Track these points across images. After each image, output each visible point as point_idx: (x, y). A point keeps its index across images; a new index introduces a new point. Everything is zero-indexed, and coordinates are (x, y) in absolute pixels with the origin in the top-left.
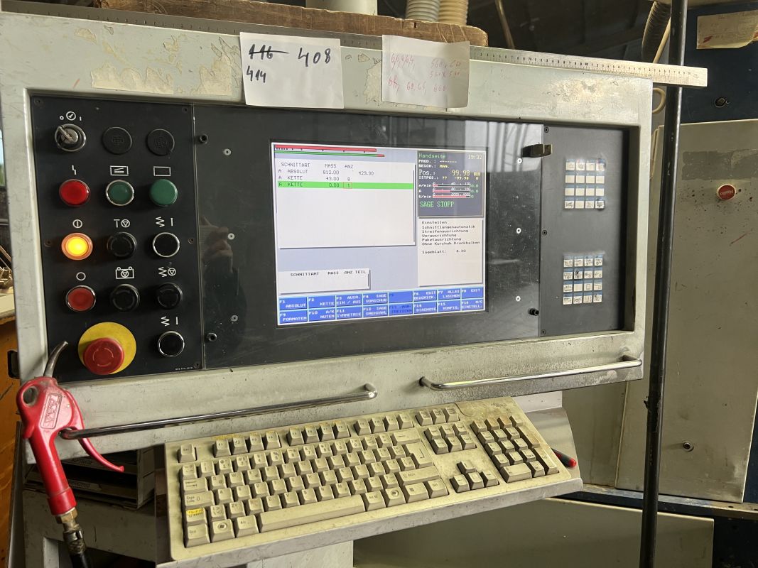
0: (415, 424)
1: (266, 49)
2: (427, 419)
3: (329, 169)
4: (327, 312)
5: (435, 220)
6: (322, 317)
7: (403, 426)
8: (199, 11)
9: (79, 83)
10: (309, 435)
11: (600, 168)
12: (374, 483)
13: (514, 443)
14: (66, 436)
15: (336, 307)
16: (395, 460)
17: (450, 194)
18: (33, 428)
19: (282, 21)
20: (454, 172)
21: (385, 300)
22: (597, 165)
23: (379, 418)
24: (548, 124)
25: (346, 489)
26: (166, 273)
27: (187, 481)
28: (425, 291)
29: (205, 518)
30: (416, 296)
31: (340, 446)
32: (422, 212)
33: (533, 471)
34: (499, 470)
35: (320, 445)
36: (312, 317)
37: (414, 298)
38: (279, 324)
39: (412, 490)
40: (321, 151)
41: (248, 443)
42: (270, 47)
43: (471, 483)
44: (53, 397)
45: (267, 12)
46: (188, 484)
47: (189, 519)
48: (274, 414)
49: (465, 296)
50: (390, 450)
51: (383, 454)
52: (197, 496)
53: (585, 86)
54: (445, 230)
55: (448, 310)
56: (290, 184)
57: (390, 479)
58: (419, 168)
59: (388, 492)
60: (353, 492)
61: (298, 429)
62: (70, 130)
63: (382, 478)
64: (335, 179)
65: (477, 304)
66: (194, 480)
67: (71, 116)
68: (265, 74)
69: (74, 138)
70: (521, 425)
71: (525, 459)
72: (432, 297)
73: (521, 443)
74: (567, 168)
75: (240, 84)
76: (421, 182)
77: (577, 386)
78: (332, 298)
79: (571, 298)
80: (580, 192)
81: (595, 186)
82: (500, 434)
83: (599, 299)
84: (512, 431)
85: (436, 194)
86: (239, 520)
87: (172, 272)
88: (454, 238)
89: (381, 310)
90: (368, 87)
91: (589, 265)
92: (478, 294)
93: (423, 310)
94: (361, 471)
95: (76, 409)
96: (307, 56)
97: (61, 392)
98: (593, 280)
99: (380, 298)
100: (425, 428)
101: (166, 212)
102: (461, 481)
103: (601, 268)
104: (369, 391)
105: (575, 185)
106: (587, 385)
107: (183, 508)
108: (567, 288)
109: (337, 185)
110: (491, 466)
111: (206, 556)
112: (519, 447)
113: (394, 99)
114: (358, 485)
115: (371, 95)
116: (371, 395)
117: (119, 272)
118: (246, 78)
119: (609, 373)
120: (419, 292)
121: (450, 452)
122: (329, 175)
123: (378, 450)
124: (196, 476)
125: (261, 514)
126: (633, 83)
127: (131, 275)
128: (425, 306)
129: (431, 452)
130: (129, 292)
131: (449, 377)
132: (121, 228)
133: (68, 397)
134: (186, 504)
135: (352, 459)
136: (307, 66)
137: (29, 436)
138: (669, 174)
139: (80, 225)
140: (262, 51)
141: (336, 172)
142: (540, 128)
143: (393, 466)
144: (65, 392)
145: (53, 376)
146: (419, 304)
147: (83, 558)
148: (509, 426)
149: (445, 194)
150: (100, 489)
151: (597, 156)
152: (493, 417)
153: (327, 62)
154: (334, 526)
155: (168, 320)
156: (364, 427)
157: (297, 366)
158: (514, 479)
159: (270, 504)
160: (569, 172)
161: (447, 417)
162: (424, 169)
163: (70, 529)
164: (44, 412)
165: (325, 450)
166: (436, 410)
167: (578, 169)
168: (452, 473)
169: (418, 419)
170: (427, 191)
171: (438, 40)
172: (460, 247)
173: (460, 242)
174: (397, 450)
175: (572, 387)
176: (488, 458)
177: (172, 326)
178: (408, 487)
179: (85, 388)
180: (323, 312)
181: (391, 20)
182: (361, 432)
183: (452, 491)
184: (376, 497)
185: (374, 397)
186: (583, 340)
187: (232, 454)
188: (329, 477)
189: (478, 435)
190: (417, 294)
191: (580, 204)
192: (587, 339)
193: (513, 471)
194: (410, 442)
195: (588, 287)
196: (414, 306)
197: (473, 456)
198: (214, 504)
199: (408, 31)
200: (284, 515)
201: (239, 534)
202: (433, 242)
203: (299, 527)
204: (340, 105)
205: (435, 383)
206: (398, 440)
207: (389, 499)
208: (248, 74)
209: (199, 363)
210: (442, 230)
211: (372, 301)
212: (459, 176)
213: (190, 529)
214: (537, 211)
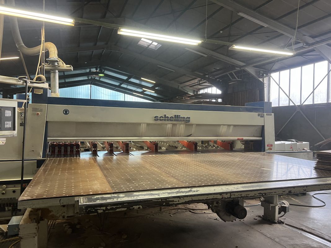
22: (10, 111)
79: (6, 127)
80: (7, 114)
83: (10, 127)
103: (11, 123)
167: (7, 112)
191: (7, 116)
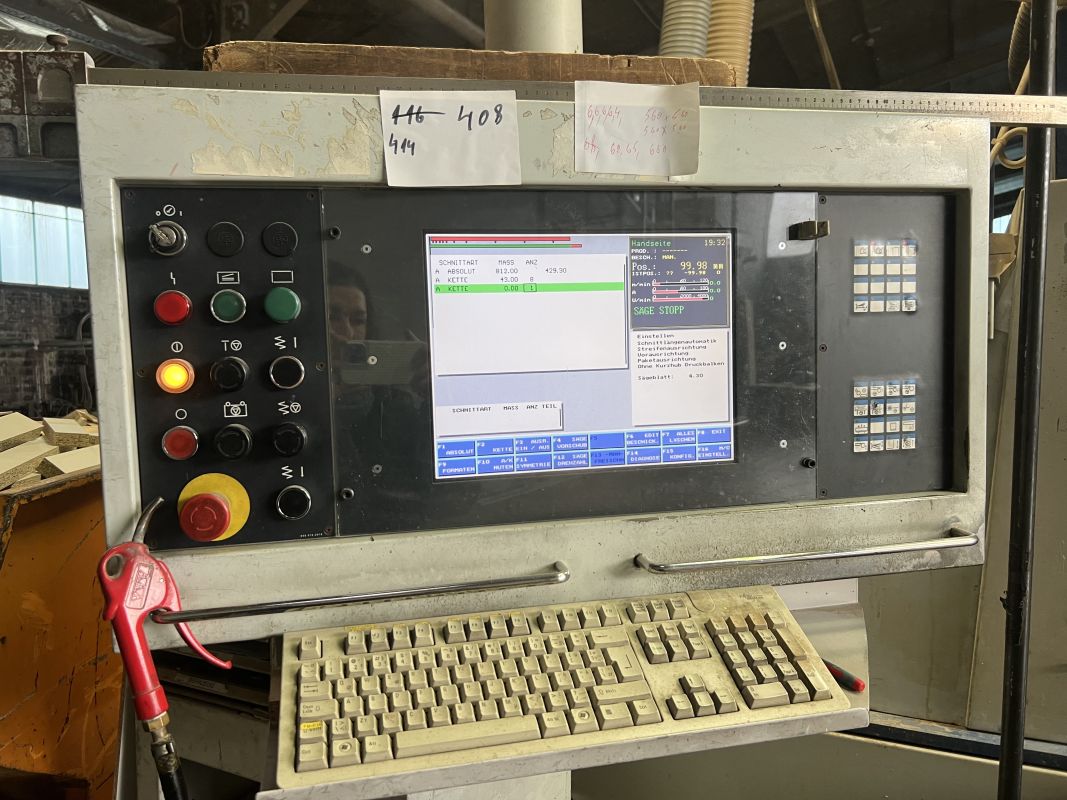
0: (624, 620)
1: (415, 110)
2: (641, 614)
3: (503, 267)
4: (503, 461)
5: (656, 333)
6: (496, 467)
7: (607, 622)
8: (334, 65)
9: (178, 167)
10: (472, 629)
11: (908, 251)
12: (556, 700)
13: (766, 652)
14: (159, 619)
15: (515, 455)
16: (589, 670)
17: (678, 296)
18: (116, 607)
19: (444, 71)
20: (684, 265)
21: (585, 445)
22: (904, 248)
23: (573, 610)
24: (824, 193)
25: (516, 707)
26: (288, 409)
27: (306, 685)
28: (644, 433)
29: (324, 735)
30: (629, 439)
31: (514, 646)
32: (638, 322)
33: (791, 694)
34: (741, 691)
35: (486, 644)
36: (482, 468)
37: (627, 443)
38: (437, 477)
39: (609, 712)
40: (493, 243)
41: (390, 637)
42: (420, 108)
43: (696, 707)
44: (142, 568)
45: (424, 59)
46: (307, 689)
47: (302, 735)
48: (430, 599)
49: (702, 439)
50: (583, 655)
51: (573, 660)
52: (317, 704)
53: (880, 135)
54: (672, 346)
55: (678, 460)
56: (451, 289)
57: (579, 696)
58: (632, 261)
59: (575, 713)
60: (525, 711)
61: (459, 621)
62: (166, 229)
63: (568, 694)
64: (514, 279)
65: (722, 451)
66: (314, 684)
67: (169, 210)
68: (414, 144)
69: (171, 239)
70: (781, 626)
71: (781, 676)
72: (653, 441)
73: (777, 653)
74: (857, 254)
75: (380, 158)
76: (634, 279)
77: (876, 572)
78: (509, 443)
79: (866, 442)
80: (877, 288)
81: (901, 278)
82: (747, 638)
83: (911, 444)
84: (766, 635)
85: (658, 296)
86: (368, 740)
87: (296, 407)
88: (685, 357)
89: (579, 459)
90: (555, 154)
91: (894, 394)
92: (724, 437)
93: (640, 459)
94: (540, 682)
95: (171, 585)
96: (470, 116)
97: (153, 562)
98: (901, 417)
99: (578, 442)
100: (638, 626)
101: (288, 329)
102: (682, 702)
103: (914, 399)
104: (559, 571)
105: (869, 278)
106: (891, 571)
107: (297, 721)
108: (860, 428)
109: (515, 288)
110: (730, 684)
111: (321, 785)
112: (773, 659)
113: (592, 167)
114: (534, 703)
115: (559, 164)
116: (561, 577)
117: (228, 409)
118: (389, 151)
119: (928, 554)
120: (634, 434)
121: (670, 661)
122: (504, 275)
123: (567, 654)
124: (318, 678)
125: (398, 734)
126: (957, 126)
127: (243, 413)
128: (642, 453)
129: (643, 661)
130: (238, 434)
131: (679, 556)
132: (231, 352)
133: (161, 568)
134: (302, 715)
135: (529, 665)
136: (470, 128)
137: (112, 618)
138: (1032, 257)
139: (179, 348)
140: (410, 113)
141: (515, 271)
142: (813, 197)
143: (585, 677)
144: (157, 562)
145: (145, 542)
146: (634, 451)
147: (175, 778)
148: (762, 628)
149: (670, 296)
150: (226, 691)
151: (902, 235)
152: (740, 613)
153: (497, 122)
154: (495, 757)
155: (291, 471)
156: (550, 622)
157: (460, 534)
158: (761, 704)
159: (410, 721)
160: (860, 260)
161: (671, 611)
162: (639, 262)
163: (160, 740)
164: (131, 588)
165: (492, 651)
166: (655, 602)
167: (873, 254)
168: (671, 691)
169: (630, 614)
170: (644, 292)
171: (662, 81)
172: (694, 371)
173: (694, 362)
174: (594, 657)
175: (868, 573)
176: (725, 673)
177: (296, 479)
178: (603, 708)
179: (184, 557)
180: (497, 462)
181: (595, 58)
182: (545, 629)
183: (667, 717)
184: (557, 719)
185: (565, 581)
186: (884, 505)
187: (368, 652)
188: (495, 688)
189: (715, 639)
190: (632, 437)
191: (877, 306)
192: (891, 504)
193: (759, 692)
194: (614, 645)
195: (893, 426)
196: (627, 453)
197: (704, 669)
198: (338, 716)
199: (618, 71)
200: (428, 737)
201: (366, 759)
202: (653, 364)
203: (447, 755)
204: (516, 180)
205: (657, 563)
206: (596, 641)
207: (575, 724)
208: (390, 144)
209: (331, 528)
210: (667, 346)
211: (565, 446)
212: (691, 270)
213: (303, 748)
214: (810, 317)
